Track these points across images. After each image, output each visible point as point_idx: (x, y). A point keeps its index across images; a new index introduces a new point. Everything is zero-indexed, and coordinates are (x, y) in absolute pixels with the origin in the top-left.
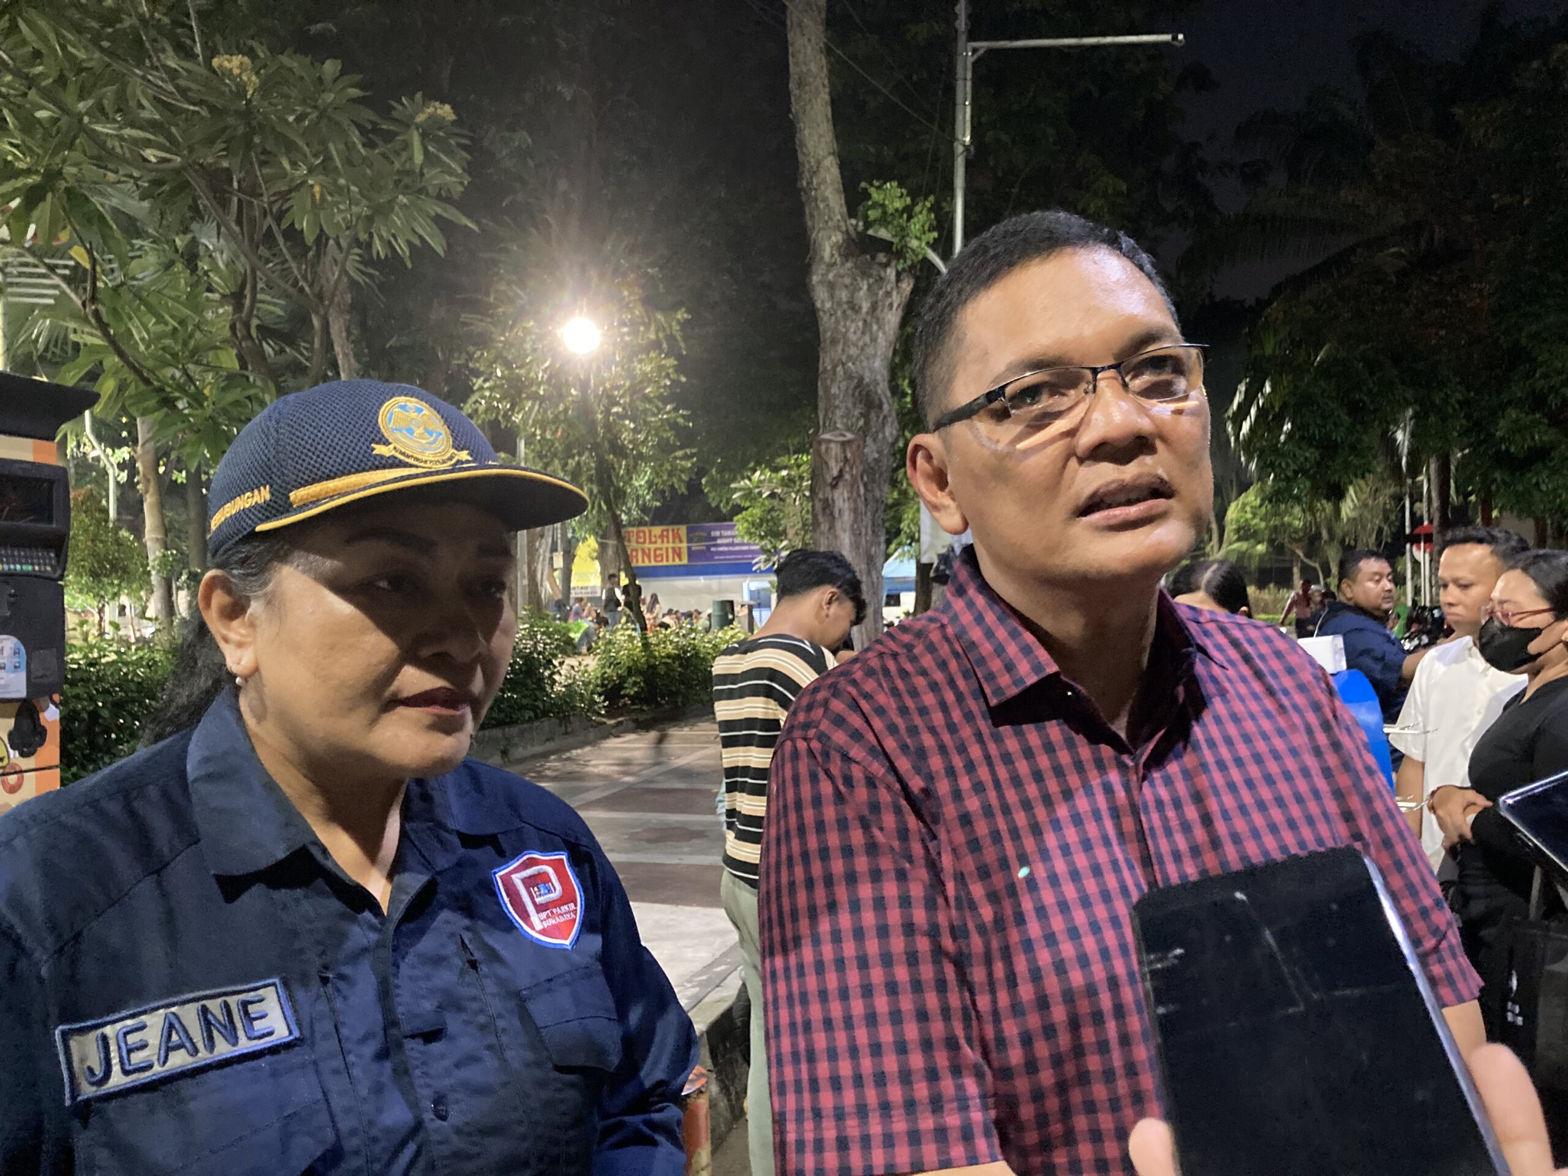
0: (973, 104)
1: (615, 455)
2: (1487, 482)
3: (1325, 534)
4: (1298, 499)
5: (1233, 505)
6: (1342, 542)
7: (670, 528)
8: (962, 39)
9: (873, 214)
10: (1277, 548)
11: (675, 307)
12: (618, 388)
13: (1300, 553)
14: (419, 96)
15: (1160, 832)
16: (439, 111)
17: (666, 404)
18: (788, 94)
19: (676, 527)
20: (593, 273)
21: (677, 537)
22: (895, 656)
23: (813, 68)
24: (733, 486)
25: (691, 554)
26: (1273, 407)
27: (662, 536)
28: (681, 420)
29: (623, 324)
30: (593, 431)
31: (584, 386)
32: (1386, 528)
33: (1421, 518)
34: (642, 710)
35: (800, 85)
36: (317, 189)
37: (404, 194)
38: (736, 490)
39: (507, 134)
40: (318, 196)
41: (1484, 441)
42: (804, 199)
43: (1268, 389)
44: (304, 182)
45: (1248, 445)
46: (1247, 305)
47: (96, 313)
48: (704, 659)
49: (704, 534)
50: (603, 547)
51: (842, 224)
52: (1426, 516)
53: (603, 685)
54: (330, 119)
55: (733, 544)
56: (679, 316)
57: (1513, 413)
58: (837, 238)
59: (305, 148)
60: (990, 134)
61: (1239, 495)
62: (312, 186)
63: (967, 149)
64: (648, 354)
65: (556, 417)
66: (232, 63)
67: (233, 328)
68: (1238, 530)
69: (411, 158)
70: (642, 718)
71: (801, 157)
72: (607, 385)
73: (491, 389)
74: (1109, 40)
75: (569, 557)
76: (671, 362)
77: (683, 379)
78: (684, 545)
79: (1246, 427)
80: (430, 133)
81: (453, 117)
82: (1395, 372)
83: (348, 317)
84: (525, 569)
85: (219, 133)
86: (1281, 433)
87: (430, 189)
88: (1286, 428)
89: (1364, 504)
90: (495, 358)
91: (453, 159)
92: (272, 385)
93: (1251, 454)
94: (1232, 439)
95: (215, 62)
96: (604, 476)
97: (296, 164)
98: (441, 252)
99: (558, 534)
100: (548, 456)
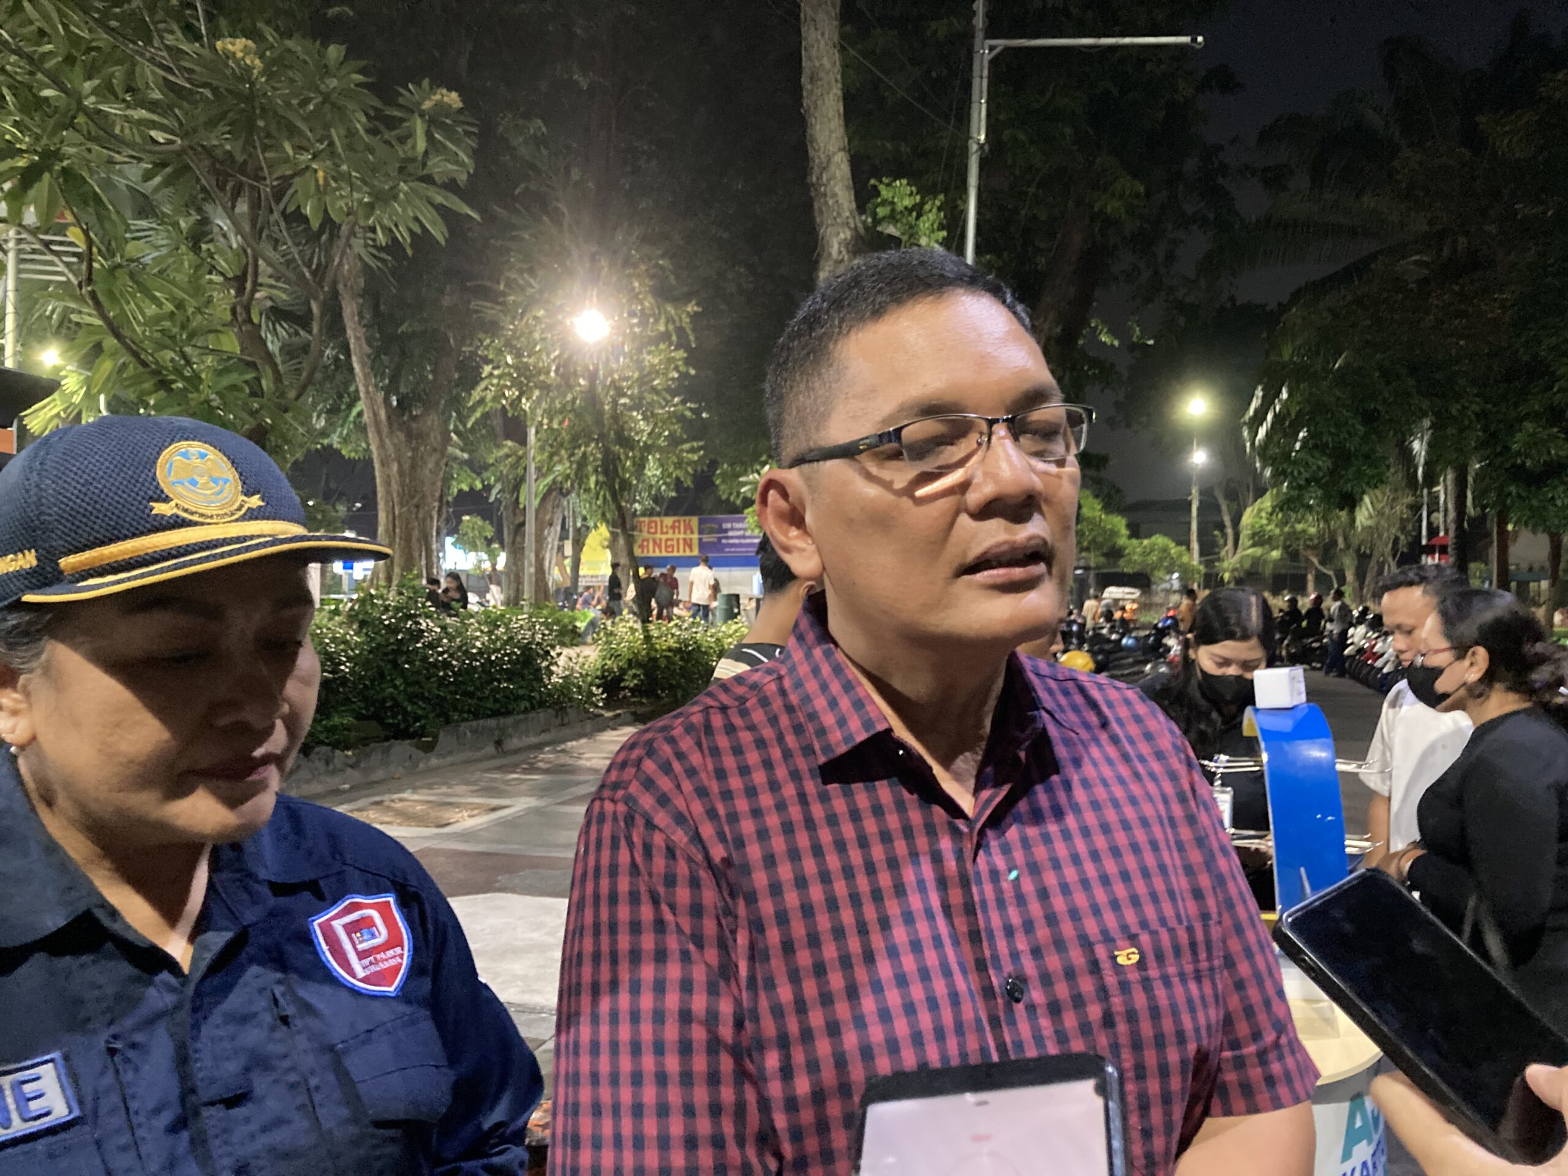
0: (988, 102)
1: (621, 445)
2: (1502, 495)
3: (1340, 540)
4: (1310, 508)
5: (1249, 510)
6: (1359, 550)
7: (682, 518)
8: (979, 35)
9: (882, 212)
10: (1292, 555)
11: (687, 298)
12: (627, 379)
13: (1315, 561)
14: (426, 83)
15: (992, 904)
16: (446, 99)
17: (674, 397)
18: (800, 88)
19: (687, 518)
20: (604, 262)
21: (688, 528)
22: (724, 709)
23: (826, 62)
24: (742, 479)
25: (702, 545)
26: (1289, 414)
27: (673, 527)
28: (688, 414)
29: (632, 314)
30: (599, 421)
31: (593, 377)
32: (1402, 537)
33: (1438, 528)
34: (642, 704)
35: (813, 79)
36: (321, 174)
37: (405, 182)
38: (745, 484)
39: (521, 122)
40: (321, 182)
41: (1501, 454)
42: (813, 194)
43: (1284, 395)
44: (307, 168)
45: (1263, 451)
46: (1268, 308)
47: (93, 295)
48: (706, 653)
49: (715, 526)
50: (614, 536)
51: (851, 221)
52: (1442, 527)
53: (603, 677)
54: (333, 105)
55: (744, 537)
56: (689, 309)
57: (1529, 426)
58: (846, 234)
59: (309, 134)
60: (1006, 134)
61: (1255, 500)
62: (316, 171)
63: (981, 146)
64: (657, 345)
65: (564, 406)
66: (237, 45)
67: (234, 311)
68: (1253, 535)
69: (414, 147)
70: (640, 710)
71: (811, 153)
72: (616, 376)
73: (500, 377)
74: (1127, 40)
75: (579, 545)
76: (681, 354)
77: (693, 372)
78: (695, 536)
79: (1262, 432)
80: (434, 121)
81: (461, 105)
82: (1411, 382)
83: (361, 301)
84: (533, 557)
85: (223, 116)
86: (1296, 440)
87: (437, 178)
88: (1301, 435)
89: (1380, 513)
90: (505, 346)
91: (458, 146)
92: (269, 371)
93: (1266, 460)
94: (1248, 444)
95: (219, 44)
96: (610, 468)
97: (299, 148)
98: (443, 242)
99: (570, 523)
100: (553, 445)
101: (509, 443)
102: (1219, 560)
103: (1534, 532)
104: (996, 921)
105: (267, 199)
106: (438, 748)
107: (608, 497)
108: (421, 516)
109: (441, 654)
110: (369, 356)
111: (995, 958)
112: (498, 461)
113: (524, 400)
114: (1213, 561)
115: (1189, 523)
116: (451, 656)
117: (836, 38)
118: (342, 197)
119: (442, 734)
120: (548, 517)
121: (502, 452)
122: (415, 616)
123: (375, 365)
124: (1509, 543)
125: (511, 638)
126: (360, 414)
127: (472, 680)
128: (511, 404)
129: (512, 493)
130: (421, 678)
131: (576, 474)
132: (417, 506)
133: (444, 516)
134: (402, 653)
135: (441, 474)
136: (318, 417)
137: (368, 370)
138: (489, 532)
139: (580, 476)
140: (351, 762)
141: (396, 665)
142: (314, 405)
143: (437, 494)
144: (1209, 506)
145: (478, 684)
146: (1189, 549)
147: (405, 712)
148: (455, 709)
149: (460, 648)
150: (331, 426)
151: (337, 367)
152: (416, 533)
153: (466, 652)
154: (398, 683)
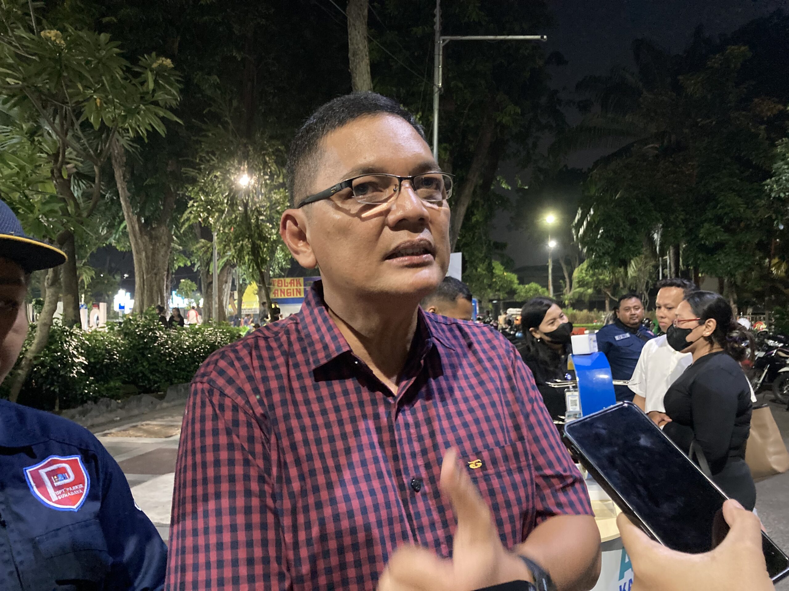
0: (443, 67)
1: (261, 240)
2: (696, 259)
3: (621, 285)
4: (605, 267)
5: (576, 270)
6: (629, 288)
7: (295, 279)
8: (437, 35)
10: (598, 291)
12: (263, 207)
13: (609, 293)
14: (154, 54)
15: (405, 441)
16: (165, 62)
18: (348, 59)
19: (298, 278)
20: (250, 148)
21: (299, 283)
23: (361, 47)
26: (594, 221)
27: (291, 283)
29: (265, 174)
30: (249, 228)
31: (246, 206)
32: (650, 281)
35: (354, 54)
36: (98, 100)
37: (144, 105)
39: (206, 77)
40: (98, 104)
43: (592, 212)
44: (91, 97)
45: (583, 240)
46: (583, 171)
50: (260, 288)
54: (104, 64)
57: (707, 225)
59: (91, 79)
60: (452, 84)
61: (579, 265)
62: (95, 99)
63: (440, 89)
64: (279, 190)
65: (231, 221)
66: (52, 34)
67: (52, 172)
68: (579, 282)
69: (147, 87)
72: (258, 205)
73: (197, 207)
74: (510, 37)
75: (241, 293)
78: (302, 287)
79: (581, 231)
80: (159, 73)
81: (172, 66)
82: (651, 204)
83: (124, 169)
84: (217, 299)
85: (44, 70)
86: (598, 234)
87: (160, 103)
88: (600, 231)
89: (640, 270)
90: (200, 190)
91: (172, 87)
92: (72, 202)
93: (584, 244)
94: (575, 237)
95: (42, 33)
96: (255, 251)
97: (86, 87)
98: (164, 136)
99: (236, 283)
100: (226, 242)
101: (203, 240)
102: (562, 294)
103: (711, 277)
104: (407, 449)
105: (69, 113)
106: (166, 398)
107: (255, 267)
108: (158, 279)
109: (168, 349)
110: (129, 198)
111: (406, 469)
112: (198, 249)
113: (210, 219)
114: (560, 295)
115: (548, 277)
116: (173, 350)
117: (366, 34)
118: (109, 112)
119: (169, 391)
120: (224, 279)
121: (198, 246)
122: (153, 329)
123: (132, 202)
124: (700, 283)
125: (204, 340)
126: (125, 227)
127: (184, 361)
128: (203, 220)
129: (206, 267)
130: (157, 362)
131: (238, 256)
132: (156, 274)
133: (170, 279)
134: (147, 349)
135: (168, 257)
136: (103, 228)
137: (128, 204)
138: (195, 287)
139: (240, 257)
140: (120, 406)
141: (144, 355)
142: (100, 223)
143: (166, 268)
144: (557, 269)
145: (187, 364)
146: (548, 289)
147: (149, 380)
148: (176, 377)
149: (177, 346)
150: (110, 233)
151: (112, 203)
152: (155, 288)
153: (181, 348)
154: (145, 364)
